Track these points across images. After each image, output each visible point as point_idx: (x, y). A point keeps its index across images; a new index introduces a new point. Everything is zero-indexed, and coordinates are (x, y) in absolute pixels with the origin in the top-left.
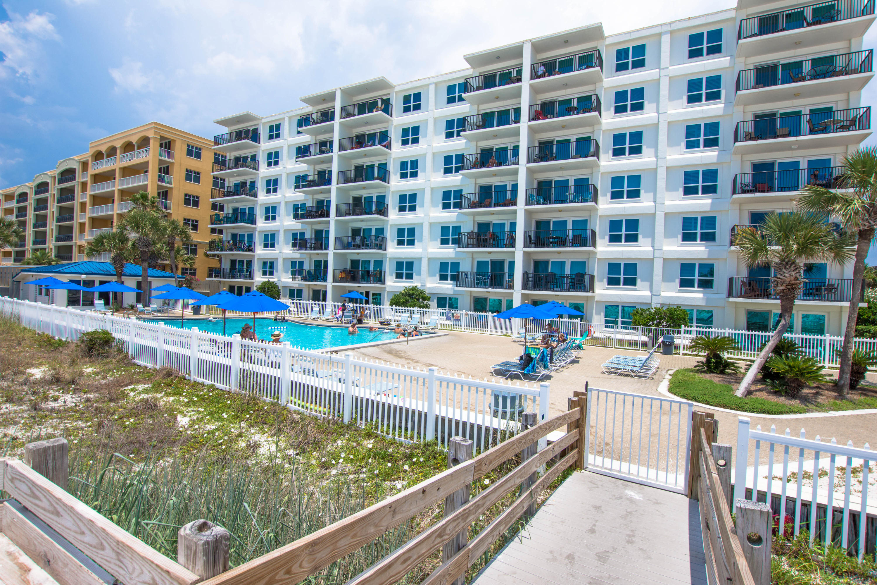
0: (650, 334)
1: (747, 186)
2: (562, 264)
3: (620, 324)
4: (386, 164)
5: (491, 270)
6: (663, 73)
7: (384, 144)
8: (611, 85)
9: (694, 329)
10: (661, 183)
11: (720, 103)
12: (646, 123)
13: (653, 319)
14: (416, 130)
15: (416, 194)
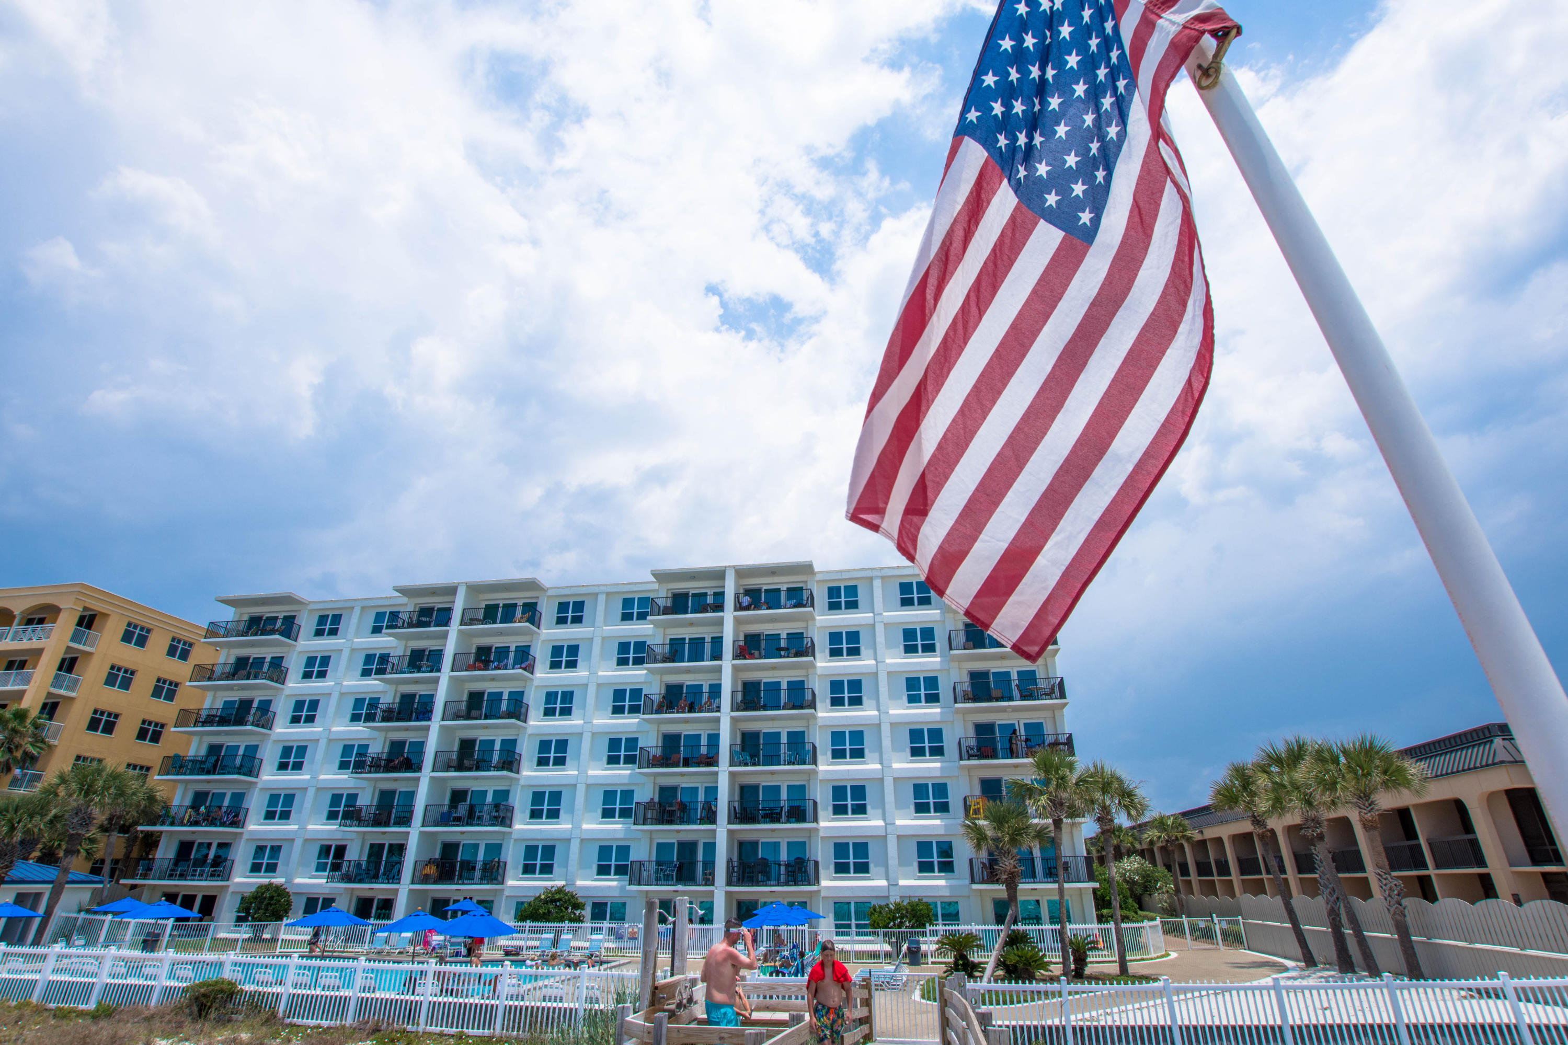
0: (894, 939)
1: (972, 749)
2: (776, 845)
3: (854, 929)
4: (523, 693)
5: (678, 859)
6: (878, 618)
7: (524, 665)
8: (825, 624)
9: (941, 928)
10: (886, 742)
11: (935, 656)
12: (865, 671)
13: (894, 919)
14: (574, 650)
15: (567, 741)
